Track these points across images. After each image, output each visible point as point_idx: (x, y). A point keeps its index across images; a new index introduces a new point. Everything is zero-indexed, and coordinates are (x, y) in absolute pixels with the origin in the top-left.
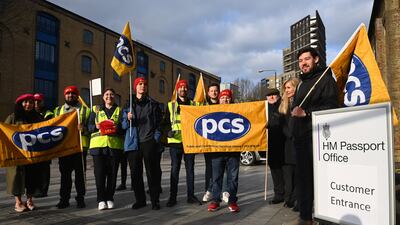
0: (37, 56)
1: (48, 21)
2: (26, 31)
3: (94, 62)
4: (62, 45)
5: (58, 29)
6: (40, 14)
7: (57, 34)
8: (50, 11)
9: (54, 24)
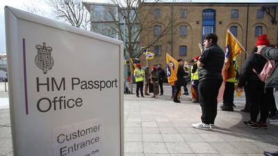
0: (204, 34)
1: (209, 13)
2: (198, 23)
3: (239, 28)
4: (217, 24)
5: (215, 15)
6: (204, 11)
7: (214, 19)
8: (210, 8)
9: (212, 14)
